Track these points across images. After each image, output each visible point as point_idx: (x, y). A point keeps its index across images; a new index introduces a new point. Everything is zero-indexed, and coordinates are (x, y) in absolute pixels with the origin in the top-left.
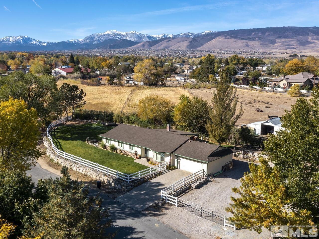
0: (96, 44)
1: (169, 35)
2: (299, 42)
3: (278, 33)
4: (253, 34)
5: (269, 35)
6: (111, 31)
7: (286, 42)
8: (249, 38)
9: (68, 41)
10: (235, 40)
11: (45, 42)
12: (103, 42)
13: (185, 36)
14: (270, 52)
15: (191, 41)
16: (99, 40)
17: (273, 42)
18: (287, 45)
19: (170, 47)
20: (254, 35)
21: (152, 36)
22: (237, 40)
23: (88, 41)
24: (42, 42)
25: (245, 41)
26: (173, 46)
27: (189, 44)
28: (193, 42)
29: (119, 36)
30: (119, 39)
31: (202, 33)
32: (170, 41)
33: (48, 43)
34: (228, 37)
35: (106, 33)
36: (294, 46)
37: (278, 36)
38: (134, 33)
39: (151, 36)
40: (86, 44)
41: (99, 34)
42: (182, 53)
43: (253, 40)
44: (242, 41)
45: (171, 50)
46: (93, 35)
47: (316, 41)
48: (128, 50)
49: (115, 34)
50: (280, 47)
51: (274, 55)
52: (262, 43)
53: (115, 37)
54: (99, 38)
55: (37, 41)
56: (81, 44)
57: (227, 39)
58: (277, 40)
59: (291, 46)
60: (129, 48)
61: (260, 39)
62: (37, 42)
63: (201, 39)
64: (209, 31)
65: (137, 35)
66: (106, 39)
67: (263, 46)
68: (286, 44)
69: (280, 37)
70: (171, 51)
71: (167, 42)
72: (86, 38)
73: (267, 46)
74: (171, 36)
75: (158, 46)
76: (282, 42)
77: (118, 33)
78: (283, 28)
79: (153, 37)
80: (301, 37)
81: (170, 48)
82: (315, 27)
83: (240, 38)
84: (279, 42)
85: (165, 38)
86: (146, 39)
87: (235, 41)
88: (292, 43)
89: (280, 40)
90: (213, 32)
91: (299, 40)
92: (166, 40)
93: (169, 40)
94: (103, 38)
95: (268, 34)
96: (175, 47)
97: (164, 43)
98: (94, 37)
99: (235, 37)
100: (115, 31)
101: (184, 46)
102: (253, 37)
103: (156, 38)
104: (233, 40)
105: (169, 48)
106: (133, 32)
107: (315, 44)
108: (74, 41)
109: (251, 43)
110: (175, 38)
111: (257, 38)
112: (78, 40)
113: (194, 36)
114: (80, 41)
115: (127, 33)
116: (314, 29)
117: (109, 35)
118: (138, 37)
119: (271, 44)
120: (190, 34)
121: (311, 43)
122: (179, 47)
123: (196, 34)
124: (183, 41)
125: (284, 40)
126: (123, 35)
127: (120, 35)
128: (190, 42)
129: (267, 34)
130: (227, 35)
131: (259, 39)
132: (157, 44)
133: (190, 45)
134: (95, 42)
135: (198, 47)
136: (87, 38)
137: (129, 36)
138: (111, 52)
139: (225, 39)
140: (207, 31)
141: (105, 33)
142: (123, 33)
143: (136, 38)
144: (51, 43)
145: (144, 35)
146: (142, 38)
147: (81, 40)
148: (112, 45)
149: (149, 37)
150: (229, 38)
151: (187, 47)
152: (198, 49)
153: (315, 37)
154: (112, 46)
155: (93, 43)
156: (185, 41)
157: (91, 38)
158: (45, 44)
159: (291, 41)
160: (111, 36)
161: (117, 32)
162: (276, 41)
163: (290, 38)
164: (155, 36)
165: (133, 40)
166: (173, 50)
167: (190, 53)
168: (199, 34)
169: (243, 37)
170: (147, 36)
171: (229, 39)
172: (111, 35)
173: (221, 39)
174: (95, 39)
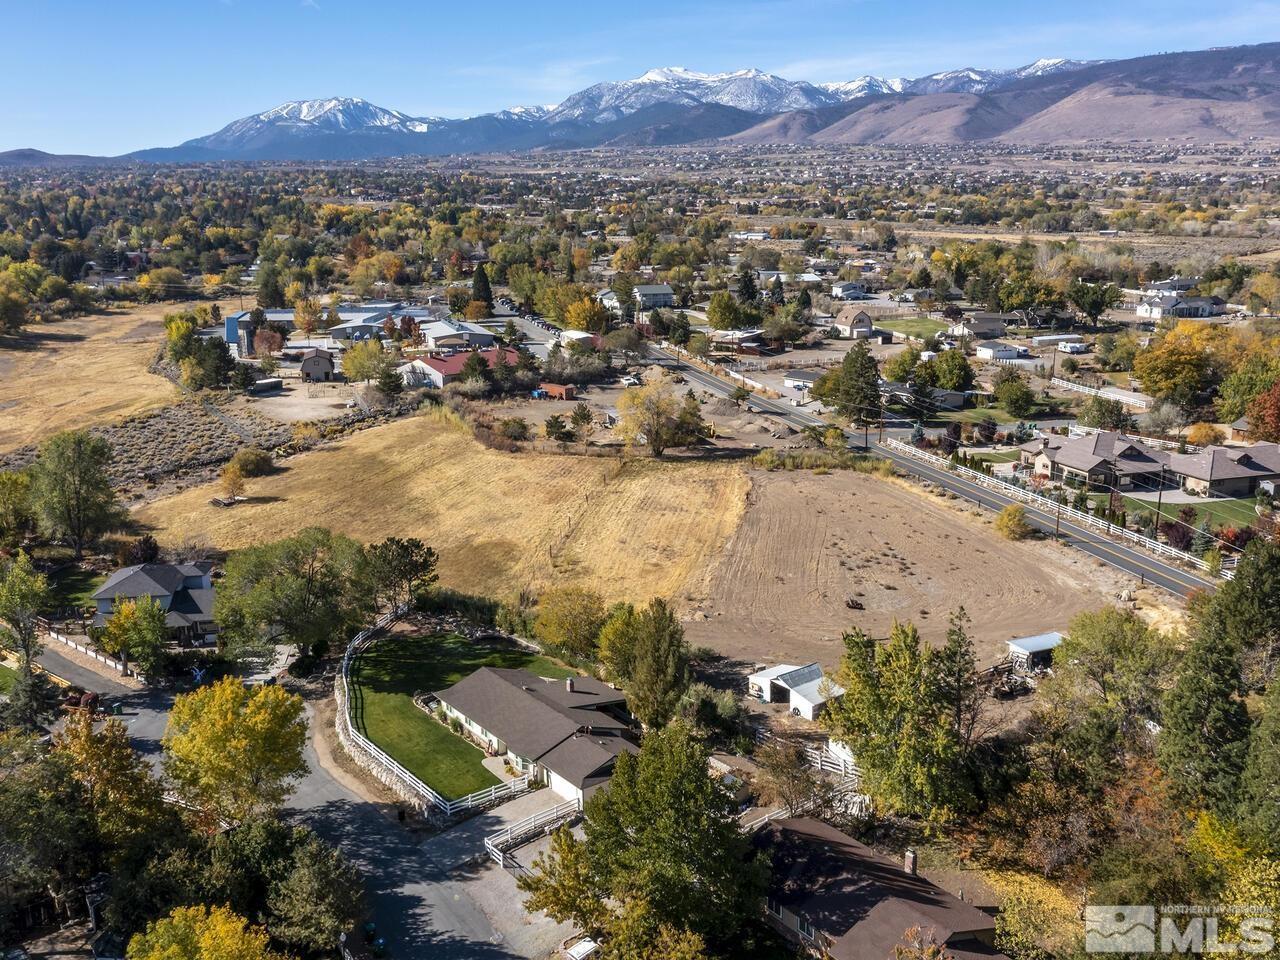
0: (607, 124)
1: (890, 82)
4: (1240, 68)
6: (665, 69)
8: (1219, 89)
9: (504, 112)
10: (1159, 98)
11: (422, 120)
12: (631, 115)
13: (952, 83)
15: (974, 109)
16: (617, 109)
19: (889, 131)
20: (1240, 75)
21: (823, 85)
22: (1166, 99)
23: (577, 112)
24: (412, 120)
25: (1199, 102)
26: (901, 130)
27: (966, 118)
28: (980, 111)
29: (693, 89)
30: (693, 104)
31: (1025, 68)
32: (888, 108)
33: (433, 124)
34: (1130, 86)
35: (645, 79)
38: (750, 75)
39: (816, 86)
40: (570, 123)
41: (620, 84)
43: (1237, 95)
44: (1188, 102)
45: (890, 147)
46: (598, 87)
48: (725, 148)
49: (679, 83)
52: (1271, 109)
53: (679, 93)
54: (617, 98)
55: (394, 116)
56: (551, 123)
57: (1124, 94)
60: (728, 138)
61: (1268, 89)
62: (395, 120)
63: (1015, 97)
64: (1052, 62)
65: (763, 84)
66: (642, 104)
67: (1277, 123)
70: (887, 153)
71: (876, 112)
72: (569, 100)
74: (898, 87)
75: (842, 131)
77: (691, 76)
79: (823, 92)
81: (888, 139)
83: (1178, 89)
85: (874, 96)
86: (796, 101)
87: (1157, 104)
90: (1068, 62)
92: (874, 106)
93: (886, 103)
94: (633, 99)
96: (910, 132)
97: (864, 117)
98: (601, 97)
99: (1160, 88)
100: (679, 71)
101: (941, 128)
102: (1235, 82)
103: (836, 92)
104: (1150, 98)
105: (882, 137)
106: (749, 71)
108: (527, 112)
109: (1223, 110)
110: (911, 92)
111: (1252, 89)
112: (539, 109)
113: (990, 84)
114: (549, 112)
115: (725, 77)
117: (655, 86)
118: (765, 91)
120: (974, 76)
122: (925, 132)
123: (1000, 76)
124: (939, 109)
126: (709, 88)
127: (696, 85)
128: (969, 111)
130: (1125, 78)
131: (1263, 90)
132: (837, 121)
133: (966, 124)
134: (605, 115)
135: (998, 131)
136: (573, 102)
137: (732, 88)
138: (658, 163)
139: (1117, 94)
140: (1046, 62)
141: (639, 81)
142: (708, 78)
143: (760, 96)
144: (443, 122)
145: (791, 84)
146: (781, 96)
147: (551, 108)
148: (663, 127)
149: (810, 92)
150: (1131, 93)
151: (957, 130)
152: (1000, 138)
154: (665, 130)
155: (597, 120)
156: (949, 107)
157: (590, 98)
158: (422, 128)
160: (663, 93)
161: (685, 76)
164: (832, 87)
165: (747, 103)
166: (896, 148)
168: (1009, 73)
169: (1194, 86)
170: (801, 88)
171: (1131, 98)
172: (663, 88)
173: (1097, 96)
174: (603, 104)
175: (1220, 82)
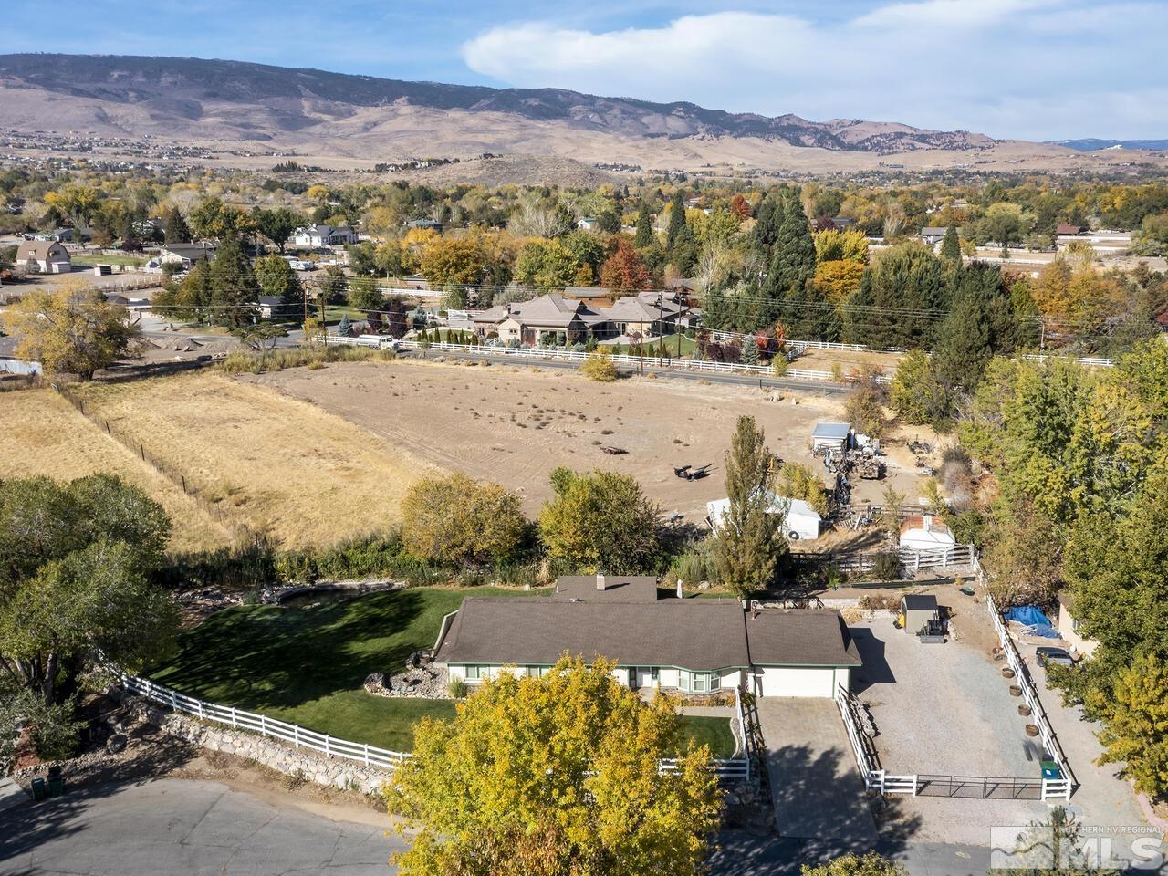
2: (276, 118)
3: (203, 79)
4: (116, 74)
5: (176, 83)
7: (236, 114)
8: (104, 91)
10: (51, 93)
14: (196, 148)
17: (194, 112)
18: (243, 125)
20: (117, 81)
22: (59, 96)
25: (90, 101)
34: (19, 80)
36: (264, 128)
37: (205, 90)
43: (120, 97)
44: (81, 100)
47: (327, 117)
50: (221, 129)
51: (210, 158)
52: (155, 112)
57: (14, 87)
58: (207, 106)
59: (256, 127)
67: (164, 125)
68: (239, 120)
69: (213, 96)
73: (175, 127)
76: (224, 114)
78: (215, 63)
80: (279, 101)
82: (312, 72)
83: (66, 87)
84: (214, 113)
87: (51, 99)
88: (256, 118)
89: (214, 106)
91: (276, 110)
95: (169, 79)
99: (48, 83)
102: (114, 86)
104: (41, 93)
107: (324, 127)
109: (113, 109)
111: (132, 94)
116: (311, 77)
119: (187, 117)
121: (314, 122)
125: (227, 106)
129: (166, 80)
130: (9, 72)
131: (142, 96)
139: (7, 86)
150: (21, 86)
153: (321, 103)
159: (250, 110)
162: (201, 107)
163: (246, 103)
169: (81, 86)
171: (23, 91)
175: (102, 85)
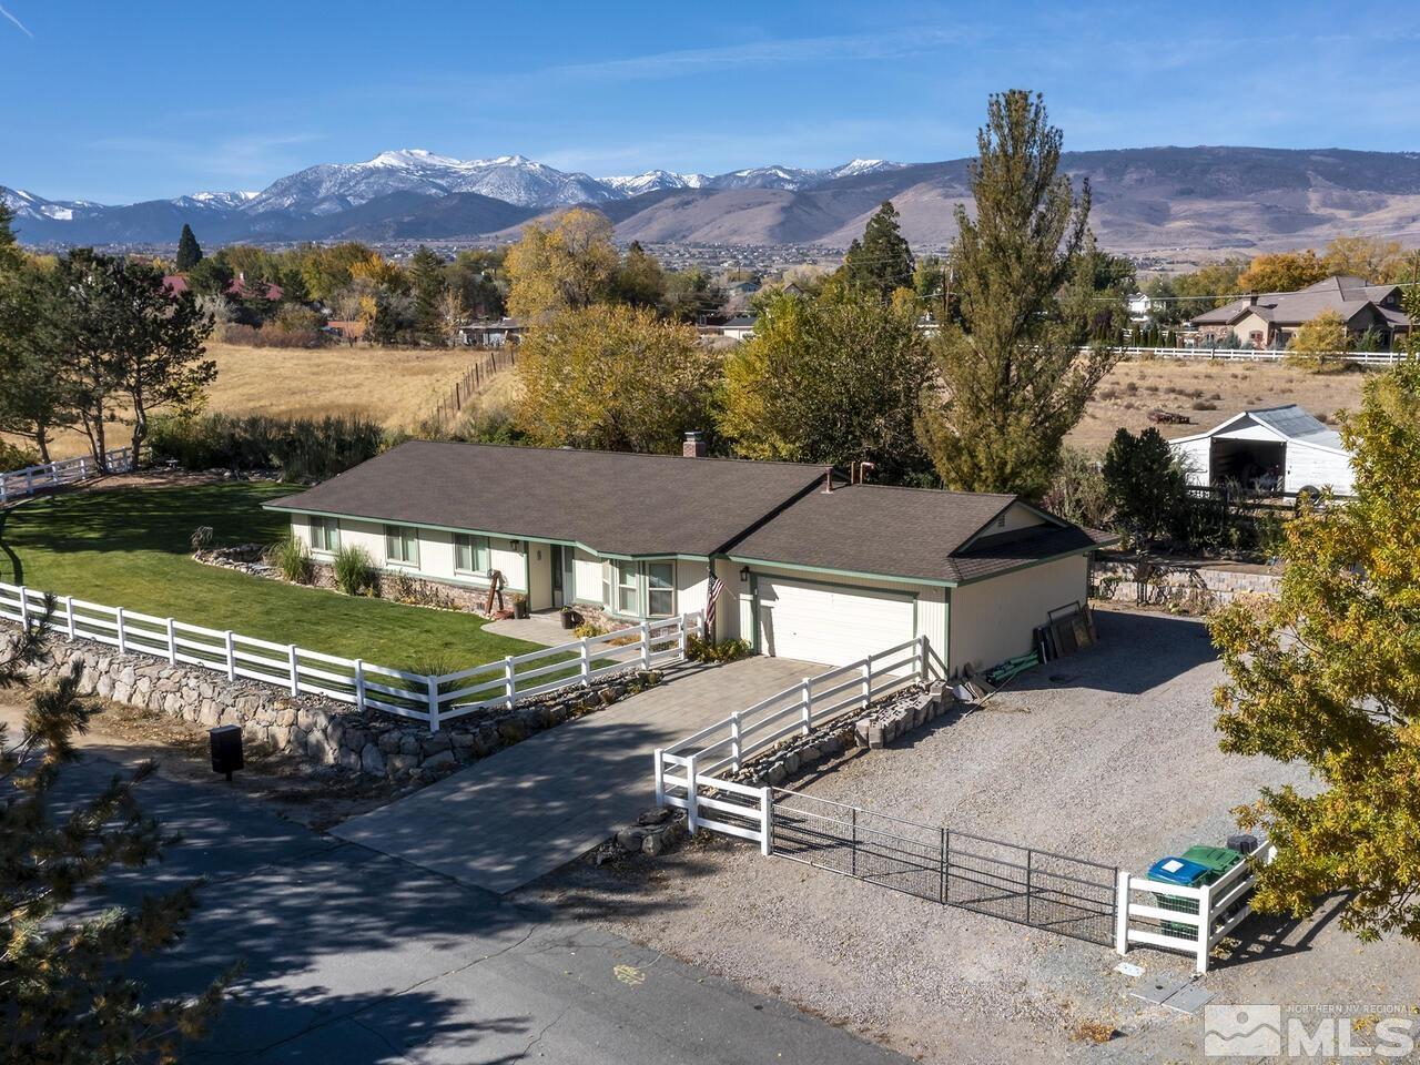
0: (330, 216)
1: (685, 178)
2: (1267, 217)
3: (1178, 172)
5: (1141, 181)
6: (404, 151)
7: (1211, 215)
9: (185, 198)
11: (64, 205)
12: (361, 206)
13: (759, 181)
14: (1147, 259)
15: (790, 207)
16: (342, 198)
17: (1157, 215)
18: (1219, 230)
19: (691, 230)
21: (605, 179)
23: (288, 202)
24: (48, 203)
26: (706, 229)
27: (781, 218)
28: (795, 210)
29: (442, 177)
30: (442, 194)
31: (839, 169)
32: (688, 203)
33: (76, 209)
34: (959, 188)
35: (378, 162)
36: (1247, 232)
37: (1177, 187)
38: (514, 164)
39: (597, 179)
40: (278, 214)
41: (346, 167)
42: (745, 258)
45: (696, 245)
46: (315, 169)
47: (1342, 214)
48: (491, 243)
49: (423, 169)
50: (1189, 235)
51: (1163, 270)
52: (1109, 217)
53: (422, 182)
54: (342, 184)
55: (23, 198)
56: (253, 214)
57: (953, 196)
58: (1177, 207)
59: (1237, 231)
60: (493, 235)
61: (1102, 198)
62: (23, 203)
63: (835, 196)
64: (868, 163)
65: (532, 174)
66: (375, 193)
67: (1116, 233)
68: (1215, 223)
69: (1187, 193)
70: (694, 251)
71: (675, 207)
72: (275, 185)
73: (1130, 234)
74: (694, 183)
75: (634, 229)
76: (1198, 215)
77: (438, 162)
78: (1199, 151)
79: (607, 187)
80: (1275, 195)
81: (691, 238)
82: (1334, 153)
84: (1184, 214)
85: (666, 191)
86: (573, 196)
88: (1239, 219)
89: (1186, 207)
90: (886, 164)
91: (1270, 207)
92: (671, 201)
93: (685, 197)
94: (362, 187)
95: (1135, 176)
96: (716, 232)
97: (660, 213)
98: (319, 183)
100: (422, 154)
101: (755, 227)
103: (622, 188)
105: (684, 237)
106: (513, 158)
107: (1335, 227)
108: (217, 199)
110: (709, 190)
112: (234, 196)
113: (803, 183)
114: (247, 200)
115: (481, 164)
116: (1330, 160)
117: (391, 171)
118: (536, 182)
119: (1149, 222)
120: (781, 174)
121: (1320, 221)
122: (735, 232)
123: (812, 176)
124: (749, 206)
125: (1203, 206)
126: (463, 176)
127: (445, 173)
128: (784, 209)
129: (1131, 177)
130: (951, 180)
132: (629, 217)
133: (782, 224)
134: (325, 206)
135: (819, 233)
136: (281, 188)
137: (492, 177)
138: (405, 255)
139: (947, 196)
140: (863, 163)
141: (370, 164)
142: (462, 166)
143: (528, 189)
144: (94, 208)
145: (565, 176)
146: (554, 190)
147: (251, 195)
148: (406, 219)
149: (589, 186)
150: (961, 196)
151: (771, 231)
152: (822, 241)
153: (1336, 194)
154: (408, 223)
155: (315, 211)
156: (760, 205)
157: (305, 185)
158: (67, 215)
159: (1233, 209)
160: (402, 180)
161: (429, 161)
162: (1169, 209)
163: (1228, 200)
164: (616, 181)
165: (514, 196)
166: (704, 247)
167: (786, 261)
168: (822, 174)
170: (579, 182)
172: (404, 174)
173: (926, 198)
174: (323, 192)
